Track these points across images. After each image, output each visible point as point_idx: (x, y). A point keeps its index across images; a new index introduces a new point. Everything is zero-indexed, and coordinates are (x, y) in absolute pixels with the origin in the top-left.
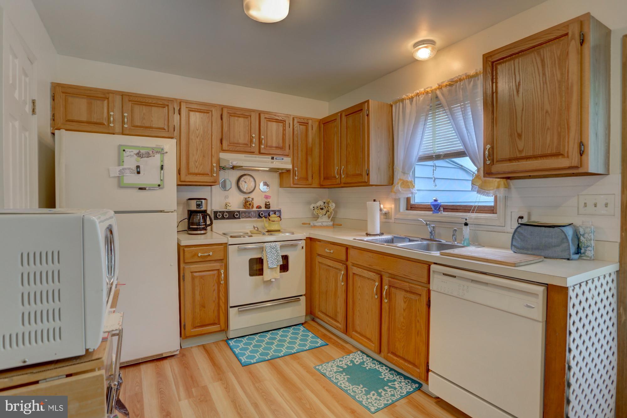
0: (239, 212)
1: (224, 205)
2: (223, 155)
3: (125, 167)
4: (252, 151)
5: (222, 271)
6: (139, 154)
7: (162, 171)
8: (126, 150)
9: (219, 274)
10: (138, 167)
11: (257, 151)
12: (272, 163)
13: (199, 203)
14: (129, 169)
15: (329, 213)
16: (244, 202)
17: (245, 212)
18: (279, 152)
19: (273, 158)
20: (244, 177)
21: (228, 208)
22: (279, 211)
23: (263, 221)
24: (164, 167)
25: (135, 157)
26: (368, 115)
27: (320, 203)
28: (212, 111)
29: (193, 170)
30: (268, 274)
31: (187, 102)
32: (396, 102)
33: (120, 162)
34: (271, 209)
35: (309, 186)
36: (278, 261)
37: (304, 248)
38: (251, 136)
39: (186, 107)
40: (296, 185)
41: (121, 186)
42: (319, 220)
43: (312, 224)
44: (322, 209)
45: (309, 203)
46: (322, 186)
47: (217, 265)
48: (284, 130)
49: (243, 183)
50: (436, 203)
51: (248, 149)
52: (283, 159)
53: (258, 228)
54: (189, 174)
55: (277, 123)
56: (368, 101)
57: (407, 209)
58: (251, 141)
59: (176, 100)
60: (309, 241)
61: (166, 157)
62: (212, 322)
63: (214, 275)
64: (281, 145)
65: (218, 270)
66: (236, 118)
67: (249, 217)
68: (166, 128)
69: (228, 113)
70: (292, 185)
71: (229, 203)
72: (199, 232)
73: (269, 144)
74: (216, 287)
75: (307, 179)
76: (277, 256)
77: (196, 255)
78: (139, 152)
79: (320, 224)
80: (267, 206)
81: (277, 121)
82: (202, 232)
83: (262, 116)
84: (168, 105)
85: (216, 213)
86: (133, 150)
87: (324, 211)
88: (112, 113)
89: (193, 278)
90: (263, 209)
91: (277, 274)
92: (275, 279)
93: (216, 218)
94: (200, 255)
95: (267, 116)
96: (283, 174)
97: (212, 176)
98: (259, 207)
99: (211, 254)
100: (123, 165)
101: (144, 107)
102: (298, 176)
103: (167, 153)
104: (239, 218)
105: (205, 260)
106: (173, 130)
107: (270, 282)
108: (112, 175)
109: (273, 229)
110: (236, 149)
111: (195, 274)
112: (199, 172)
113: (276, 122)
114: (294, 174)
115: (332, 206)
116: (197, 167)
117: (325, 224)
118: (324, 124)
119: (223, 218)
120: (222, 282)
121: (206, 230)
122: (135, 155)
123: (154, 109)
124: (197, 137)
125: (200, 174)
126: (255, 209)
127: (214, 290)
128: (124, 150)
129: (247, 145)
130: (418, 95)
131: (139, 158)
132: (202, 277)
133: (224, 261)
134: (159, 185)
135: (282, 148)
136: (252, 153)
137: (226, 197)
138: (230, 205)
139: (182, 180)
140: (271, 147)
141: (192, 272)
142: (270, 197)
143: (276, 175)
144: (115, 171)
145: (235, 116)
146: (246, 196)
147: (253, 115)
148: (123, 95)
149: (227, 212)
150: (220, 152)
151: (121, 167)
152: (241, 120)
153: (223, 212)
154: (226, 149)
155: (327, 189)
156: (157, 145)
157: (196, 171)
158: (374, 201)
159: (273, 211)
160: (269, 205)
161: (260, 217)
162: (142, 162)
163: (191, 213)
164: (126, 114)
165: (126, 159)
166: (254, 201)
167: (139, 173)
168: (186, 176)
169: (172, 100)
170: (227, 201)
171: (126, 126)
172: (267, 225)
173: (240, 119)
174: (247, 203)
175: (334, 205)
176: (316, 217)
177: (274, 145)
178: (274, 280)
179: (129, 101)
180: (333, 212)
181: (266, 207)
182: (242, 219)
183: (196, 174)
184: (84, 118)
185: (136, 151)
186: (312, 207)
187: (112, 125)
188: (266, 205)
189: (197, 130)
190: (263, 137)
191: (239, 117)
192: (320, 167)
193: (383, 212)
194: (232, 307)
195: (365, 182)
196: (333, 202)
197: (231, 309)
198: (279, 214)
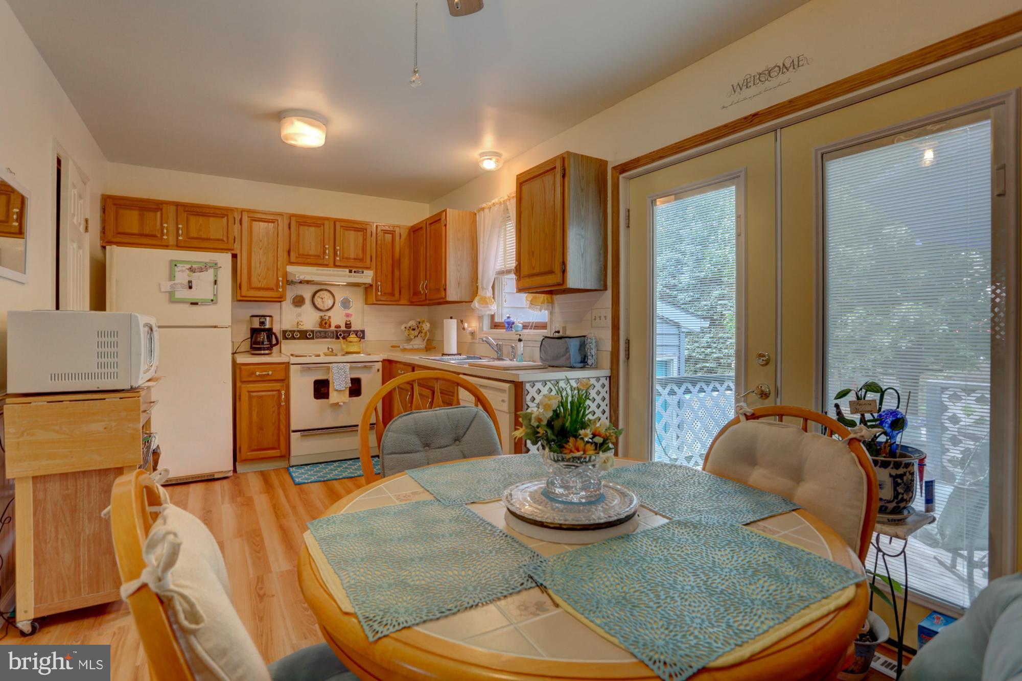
0: (312, 331)
1: (296, 323)
2: (290, 269)
3: (176, 282)
4: (325, 263)
5: (283, 392)
6: (191, 270)
7: (215, 286)
8: (178, 265)
9: (280, 395)
10: (190, 282)
11: (331, 263)
12: (350, 277)
13: (262, 320)
14: (181, 284)
15: (423, 335)
16: (319, 320)
17: (320, 332)
18: (360, 264)
19: (350, 272)
20: (321, 293)
21: (300, 327)
22: (363, 332)
23: (340, 342)
24: (218, 282)
25: (188, 272)
26: (445, 226)
27: (412, 323)
28: (278, 220)
29: (255, 283)
30: (334, 397)
31: (249, 211)
32: (479, 211)
33: (172, 277)
34: (352, 329)
35: (397, 303)
36: (346, 383)
37: (381, 370)
38: (324, 246)
39: (248, 217)
40: (377, 302)
41: (172, 299)
42: (412, 343)
43: (401, 347)
44: (414, 330)
45: (401, 323)
46: (412, 303)
47: (277, 386)
48: (365, 239)
49: (320, 300)
50: (508, 320)
51: (321, 262)
52: (363, 273)
53: (332, 349)
54: (250, 289)
55: (356, 232)
56: (445, 211)
57: (492, 328)
58: (324, 253)
59: (237, 209)
60: (387, 364)
61: (220, 272)
62: (271, 446)
63: (274, 396)
64: (361, 256)
65: (279, 391)
66: (306, 228)
67: (325, 337)
68: (225, 239)
69: (297, 222)
70: (375, 302)
71: (302, 322)
72: (262, 352)
73: (345, 256)
74: (276, 408)
75: (393, 294)
76: (346, 377)
77: (253, 373)
78: (192, 267)
79: (410, 347)
80: (348, 325)
81: (357, 230)
82: (267, 352)
83: (338, 224)
84: (227, 215)
85: (284, 332)
86: (185, 265)
87: (416, 333)
88: (164, 225)
89: (250, 398)
90: (343, 328)
91: (345, 397)
92: (344, 403)
93: (285, 338)
94: (258, 373)
95: (343, 224)
96: (368, 288)
97: (277, 291)
98: (338, 327)
99: (270, 373)
100: (174, 280)
101: (201, 217)
102: (381, 292)
103: (220, 267)
104: (313, 338)
105: (264, 379)
106: (233, 241)
107: (336, 405)
108: (163, 290)
109: (352, 351)
110: (306, 262)
111: (252, 394)
112: (263, 286)
113: (355, 230)
114: (377, 290)
115: (426, 326)
116: (260, 282)
117: (415, 347)
118: (413, 232)
119: (293, 338)
120: (283, 404)
121: (271, 350)
122: (187, 271)
123: (212, 220)
124: (261, 249)
125: (263, 289)
126: (333, 328)
127: (274, 412)
128: (176, 265)
129: (319, 256)
130: (494, 204)
131: (191, 273)
132: (260, 397)
133: (285, 381)
134: (212, 300)
135: (361, 260)
136: (326, 265)
137: (299, 315)
138: (302, 324)
139: (243, 294)
140: (348, 258)
141: (249, 392)
142: (351, 315)
143: (361, 290)
144: (166, 286)
145: (305, 225)
146: (322, 314)
147: (327, 223)
148: (178, 205)
149: (298, 331)
150: (287, 265)
151: (172, 282)
152: (312, 229)
153: (294, 331)
154: (295, 261)
155: (427, 307)
156: (211, 260)
157: (259, 286)
158: (451, 318)
159: (354, 331)
160: (350, 324)
161: (338, 338)
162: (195, 277)
163: (254, 332)
164: (181, 226)
165: (177, 274)
166: (332, 320)
167: (190, 287)
168: (248, 290)
169: (231, 210)
170: (300, 319)
171: (180, 238)
172: (344, 346)
173: (311, 228)
174: (324, 323)
175: (428, 325)
176: (409, 340)
177: (352, 256)
178: (342, 404)
179: (184, 211)
180: (428, 334)
181: (346, 327)
182: (316, 340)
183: (259, 289)
185: (190, 266)
186: (403, 327)
187: (165, 238)
188: (346, 324)
189: (261, 241)
190: (338, 248)
191: (310, 226)
192: (410, 280)
193: (468, 332)
194: (294, 431)
195: (442, 298)
196: (427, 321)
197: (292, 434)
198: (361, 335)
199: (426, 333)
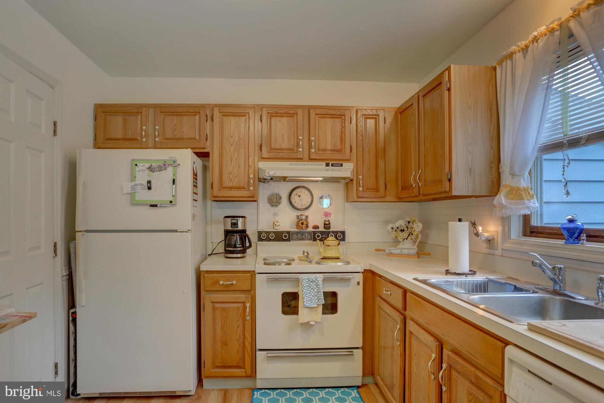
0: (289, 233)
1: (272, 223)
2: (262, 165)
3: (137, 182)
4: (299, 157)
5: (248, 305)
6: (150, 169)
7: (174, 186)
8: (138, 164)
9: (245, 308)
10: (149, 182)
11: (306, 156)
12: (327, 170)
13: (235, 221)
14: (141, 184)
15: (413, 237)
16: (296, 220)
17: (297, 233)
18: (338, 156)
19: (327, 165)
20: (298, 190)
21: (276, 227)
22: (343, 233)
23: (318, 245)
24: (177, 182)
25: (147, 171)
26: (449, 90)
27: (401, 223)
28: (249, 113)
29: (227, 183)
30: (304, 315)
31: (220, 106)
32: (501, 63)
33: (133, 178)
34: (332, 229)
35: (382, 199)
36: (319, 299)
37: (361, 284)
38: (297, 138)
39: (220, 112)
40: (360, 198)
41: (134, 203)
42: (401, 246)
43: (387, 251)
44: (402, 231)
45: (387, 222)
46: (400, 199)
47: (241, 297)
48: (343, 127)
49: (297, 198)
50: (571, 226)
51: (294, 155)
52: (342, 165)
53: (308, 253)
54: (222, 188)
55: (333, 120)
56: (449, 69)
57: (525, 235)
58: (298, 144)
59: (209, 105)
60: (370, 275)
61: (179, 170)
62: (235, 364)
63: (238, 308)
64: (339, 146)
65: (244, 302)
66: (278, 118)
67: (302, 239)
68: (197, 137)
69: (269, 113)
70: (356, 199)
71: (277, 222)
72: (235, 255)
73: (322, 147)
74: (241, 323)
75: (377, 190)
76: (318, 292)
77: (217, 282)
78: (151, 166)
79: (398, 251)
80: (327, 225)
81: (333, 116)
82: (239, 255)
83: (313, 112)
84: (199, 113)
85: (260, 233)
86: (144, 164)
87: (405, 234)
88: (144, 128)
89: (214, 309)
90: (322, 229)
91: (318, 316)
92: (316, 322)
93: (260, 239)
94: (221, 282)
95: (318, 111)
96: (348, 183)
97: (249, 190)
98: (316, 227)
99: (234, 282)
100: (135, 181)
101: (175, 117)
102: (363, 187)
103: (179, 165)
104: (289, 240)
105: (228, 289)
106: (205, 139)
107: (307, 326)
108: (125, 192)
109: (330, 256)
110: (278, 156)
111: (217, 305)
112: (234, 185)
113: (331, 117)
114: (358, 185)
115: (418, 227)
116: (231, 180)
117: (405, 252)
118: (401, 113)
119: (268, 239)
120: (248, 318)
121: (243, 253)
122: (147, 170)
123: (185, 118)
124: (232, 145)
125: (235, 188)
126: (310, 229)
127: (238, 327)
128: (136, 165)
129: (292, 149)
130: (535, 39)
131: (151, 173)
132: (224, 309)
133: (251, 291)
134: (171, 202)
135: (339, 151)
136: (301, 159)
137: (275, 214)
138: (277, 224)
139: (215, 194)
140: (325, 150)
141: (213, 302)
142: (330, 214)
143: (341, 187)
144: (127, 187)
145: (277, 116)
146: (299, 213)
147: (300, 112)
148: (155, 106)
149: (274, 232)
150: (259, 161)
151: (134, 183)
152: (285, 120)
153: (270, 232)
154: (266, 157)
155: (417, 203)
156: (170, 157)
157: (231, 185)
158: (460, 220)
159: (333, 232)
160: (329, 224)
161: (315, 240)
162: (155, 177)
163: (227, 233)
164: (157, 127)
165: (137, 174)
166: (310, 220)
167: (149, 188)
168: (219, 190)
169: (203, 106)
170: (277, 219)
171: (157, 139)
172: (322, 250)
173: (283, 118)
174: (301, 223)
175: (420, 225)
176: (396, 242)
177: (329, 147)
178: (313, 323)
179: (161, 113)
180: (420, 235)
181: (324, 227)
182: (292, 242)
183: (231, 188)
184: (120, 135)
185: (148, 165)
186: (389, 227)
187: (144, 140)
188: (325, 224)
189: (232, 137)
190: (313, 138)
191: (282, 116)
192: (397, 173)
193: (484, 238)
194: (260, 350)
195: (446, 192)
196: (420, 221)
197: (258, 353)
198: (341, 236)
199: (417, 235)
